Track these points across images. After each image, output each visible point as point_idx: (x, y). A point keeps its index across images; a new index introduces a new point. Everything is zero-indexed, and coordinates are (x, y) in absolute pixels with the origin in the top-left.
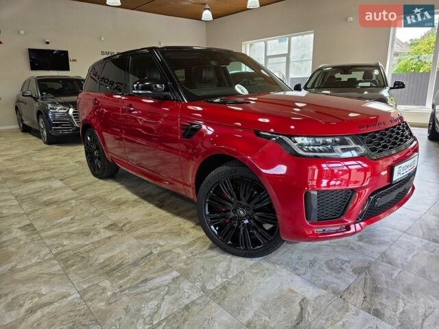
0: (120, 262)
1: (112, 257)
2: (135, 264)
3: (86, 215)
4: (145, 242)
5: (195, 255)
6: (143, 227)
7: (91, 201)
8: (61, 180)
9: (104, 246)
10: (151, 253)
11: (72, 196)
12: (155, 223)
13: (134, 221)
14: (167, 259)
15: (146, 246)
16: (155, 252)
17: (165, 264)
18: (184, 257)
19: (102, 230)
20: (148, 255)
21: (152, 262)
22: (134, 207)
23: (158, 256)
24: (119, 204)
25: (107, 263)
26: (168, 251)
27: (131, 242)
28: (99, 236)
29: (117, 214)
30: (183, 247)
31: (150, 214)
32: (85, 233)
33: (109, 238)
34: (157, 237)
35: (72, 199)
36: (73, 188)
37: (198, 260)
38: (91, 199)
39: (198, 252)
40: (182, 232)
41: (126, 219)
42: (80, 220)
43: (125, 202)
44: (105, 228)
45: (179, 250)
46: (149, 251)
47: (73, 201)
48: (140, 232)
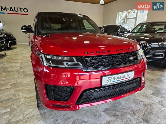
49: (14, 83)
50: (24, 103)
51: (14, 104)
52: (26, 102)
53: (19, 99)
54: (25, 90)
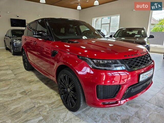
0: (19, 110)
1: (17, 107)
2: (25, 112)
3: (15, 87)
4: (34, 101)
5: (53, 109)
6: (36, 94)
7: (19, 80)
8: (12, 70)
9: (16, 102)
10: (35, 106)
11: (13, 78)
12: (41, 92)
13: (33, 90)
14: (40, 110)
15: (33, 103)
16: (36, 106)
17: (38, 112)
18: (48, 110)
19: (18, 94)
20: (33, 107)
21: (33, 111)
22: (36, 84)
23: (37, 108)
24: (30, 82)
25: (14, 110)
26: (42, 106)
27: (28, 100)
28: (16, 97)
29: (27, 87)
30: (49, 104)
31: (41, 88)
32: (11, 95)
33: (20, 98)
34: (40, 99)
35: (12, 79)
36: (15, 74)
37: (53, 112)
38: (20, 79)
39: (55, 107)
40: (51, 97)
41: (30, 89)
42: (11, 89)
43: (33, 81)
44: (20, 93)
45: (47, 106)
46: (34, 105)
47: (12, 80)
48: (33, 96)
49: (23, 92)
50: (52, 109)
51: (41, 112)
52: (52, 107)
53: (43, 106)
54: (41, 97)
